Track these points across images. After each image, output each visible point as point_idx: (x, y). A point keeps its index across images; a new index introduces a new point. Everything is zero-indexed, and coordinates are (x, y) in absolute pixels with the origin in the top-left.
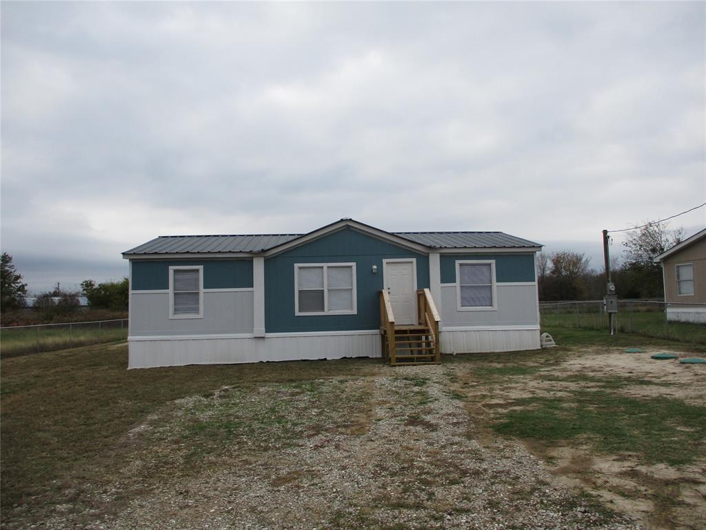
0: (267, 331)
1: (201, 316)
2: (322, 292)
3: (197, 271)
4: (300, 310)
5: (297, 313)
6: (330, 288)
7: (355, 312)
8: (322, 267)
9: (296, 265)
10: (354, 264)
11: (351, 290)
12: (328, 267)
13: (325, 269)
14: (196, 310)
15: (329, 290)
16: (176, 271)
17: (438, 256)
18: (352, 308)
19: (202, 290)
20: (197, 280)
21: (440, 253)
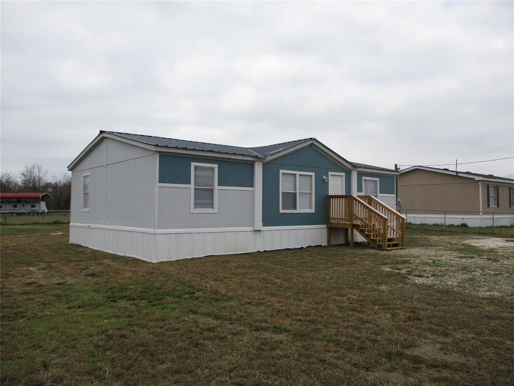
0: (264, 225)
1: (215, 210)
2: (295, 194)
3: (213, 169)
4: (283, 209)
5: (281, 211)
6: (301, 191)
7: (313, 211)
8: (295, 175)
9: (281, 171)
10: (313, 174)
11: (311, 194)
12: (300, 175)
13: (297, 176)
14: (211, 206)
15: (299, 193)
16: (196, 168)
17: (356, 172)
18: (311, 208)
19: (217, 187)
20: (213, 177)
21: (358, 171)
